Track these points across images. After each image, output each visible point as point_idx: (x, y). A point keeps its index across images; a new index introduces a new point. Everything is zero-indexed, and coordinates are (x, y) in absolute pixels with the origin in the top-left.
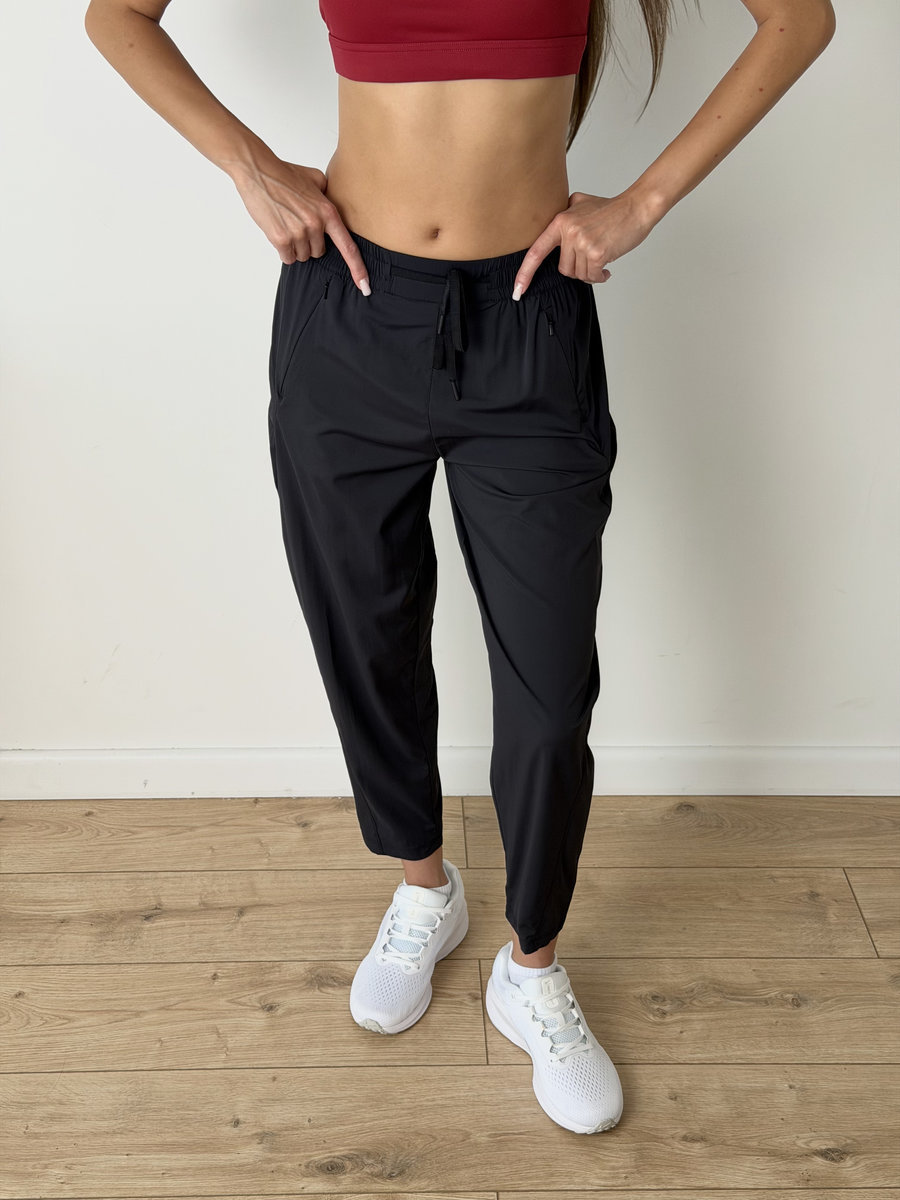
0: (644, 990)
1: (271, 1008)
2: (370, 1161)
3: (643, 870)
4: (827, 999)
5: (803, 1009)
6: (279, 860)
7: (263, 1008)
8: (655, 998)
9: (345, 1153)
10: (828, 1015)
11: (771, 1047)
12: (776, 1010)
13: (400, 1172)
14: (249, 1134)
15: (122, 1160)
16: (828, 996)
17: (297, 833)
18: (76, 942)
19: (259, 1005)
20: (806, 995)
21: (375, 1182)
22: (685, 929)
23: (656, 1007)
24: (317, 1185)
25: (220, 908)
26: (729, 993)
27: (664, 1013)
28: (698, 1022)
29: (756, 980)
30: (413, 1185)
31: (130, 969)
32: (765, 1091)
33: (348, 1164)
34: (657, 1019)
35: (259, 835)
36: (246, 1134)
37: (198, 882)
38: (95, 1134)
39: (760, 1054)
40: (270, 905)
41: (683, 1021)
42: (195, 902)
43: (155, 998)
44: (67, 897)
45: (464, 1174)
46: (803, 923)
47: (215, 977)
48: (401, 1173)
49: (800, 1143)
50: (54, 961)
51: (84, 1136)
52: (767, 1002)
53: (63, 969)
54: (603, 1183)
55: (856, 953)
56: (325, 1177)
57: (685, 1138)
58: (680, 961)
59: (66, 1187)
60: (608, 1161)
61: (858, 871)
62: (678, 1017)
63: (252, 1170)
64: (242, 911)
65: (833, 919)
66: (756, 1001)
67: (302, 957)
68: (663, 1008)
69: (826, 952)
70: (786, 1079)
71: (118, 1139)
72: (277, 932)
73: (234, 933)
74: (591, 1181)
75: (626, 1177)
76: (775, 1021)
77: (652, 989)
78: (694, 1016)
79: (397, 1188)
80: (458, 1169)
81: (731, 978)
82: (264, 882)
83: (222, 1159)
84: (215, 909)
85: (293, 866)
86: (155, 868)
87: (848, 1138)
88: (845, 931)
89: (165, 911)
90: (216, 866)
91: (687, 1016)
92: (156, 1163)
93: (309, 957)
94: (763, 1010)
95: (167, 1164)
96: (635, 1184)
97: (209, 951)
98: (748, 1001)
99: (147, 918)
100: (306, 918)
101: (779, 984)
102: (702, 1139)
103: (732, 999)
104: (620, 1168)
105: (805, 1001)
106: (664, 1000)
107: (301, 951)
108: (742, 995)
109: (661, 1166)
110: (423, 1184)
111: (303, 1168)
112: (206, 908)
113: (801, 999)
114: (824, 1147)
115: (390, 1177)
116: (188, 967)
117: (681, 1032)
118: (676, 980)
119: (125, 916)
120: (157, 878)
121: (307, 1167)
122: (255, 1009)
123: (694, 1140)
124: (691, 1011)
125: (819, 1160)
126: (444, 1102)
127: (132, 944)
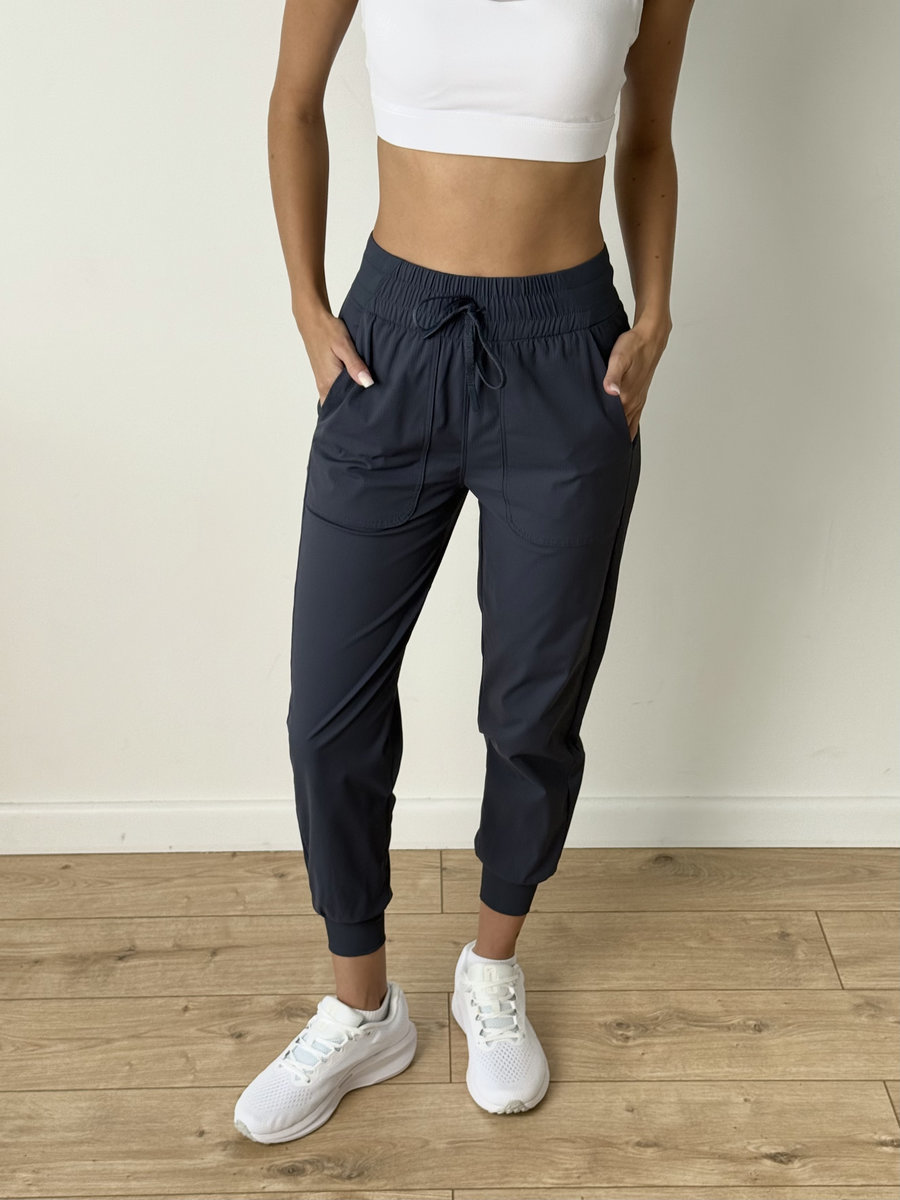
0: (609, 1018)
1: (240, 1036)
2: (330, 1165)
3: (617, 914)
4: (789, 1025)
5: (765, 1034)
6: (254, 906)
7: (232, 1035)
8: (620, 1025)
9: (306, 1158)
10: (788, 1039)
11: (729, 1066)
12: (738, 1034)
13: (360, 1173)
14: (214, 1142)
15: (89, 1166)
16: (790, 1022)
17: (272, 883)
18: (50, 980)
19: (228, 1033)
20: (769, 1022)
21: (334, 1183)
22: (654, 965)
23: (620, 1032)
24: (278, 1185)
25: (194, 950)
26: (692, 1020)
27: (627, 1038)
28: (659, 1045)
29: (720, 1009)
30: (370, 1185)
31: (102, 1002)
32: (720, 1104)
33: (309, 1167)
34: (620, 1043)
35: (236, 885)
36: (210, 1142)
37: (173, 927)
38: (63, 1144)
39: (718, 1073)
40: (243, 947)
41: (646, 1045)
42: (169, 944)
43: (127, 1027)
44: (42, 940)
45: (421, 1175)
46: (772, 959)
47: (186, 1009)
48: (359, 1175)
49: (751, 1148)
50: (28, 996)
51: (51, 1146)
52: (729, 1028)
53: (36, 1003)
54: (555, 1181)
55: (821, 985)
56: (285, 1179)
57: (639, 1144)
58: (647, 993)
59: (33, 1188)
60: (562, 1164)
61: (830, 914)
62: (641, 1041)
63: (215, 1173)
64: (214, 953)
65: (801, 955)
66: (718, 1027)
67: (274, 991)
68: (626, 1033)
69: (791, 984)
70: (743, 1094)
71: (84, 1148)
72: (250, 969)
73: (207, 971)
74: (544, 1180)
75: (579, 1177)
76: (735, 1044)
77: (617, 1017)
78: (656, 1040)
79: (354, 1187)
80: (416, 1171)
81: (694, 1008)
82: (239, 927)
83: (186, 1163)
84: (188, 950)
85: (268, 912)
86: (130, 915)
87: (799, 1143)
88: (811, 966)
89: (138, 953)
90: (192, 913)
91: (649, 1040)
92: (123, 1167)
93: (280, 992)
94: (724, 1035)
95: (132, 1168)
96: (587, 1182)
97: (180, 987)
98: (710, 1027)
99: (121, 959)
100: (279, 958)
101: (744, 1013)
102: (655, 1145)
103: (696, 1026)
104: (574, 1169)
105: (766, 1026)
106: (628, 1026)
107: (272, 987)
108: (705, 1022)
109: (613, 1167)
110: (381, 1183)
111: (265, 1171)
112: (179, 949)
113: (763, 1025)
114: (773, 1151)
115: (349, 1178)
116: (160, 1001)
117: (643, 1054)
118: (640, 1009)
119: (100, 957)
120: (131, 924)
121: (269, 1170)
122: (224, 1036)
123: (647, 1145)
124: (655, 1036)
125: (768, 1162)
126: (405, 1115)
127: (105, 981)
